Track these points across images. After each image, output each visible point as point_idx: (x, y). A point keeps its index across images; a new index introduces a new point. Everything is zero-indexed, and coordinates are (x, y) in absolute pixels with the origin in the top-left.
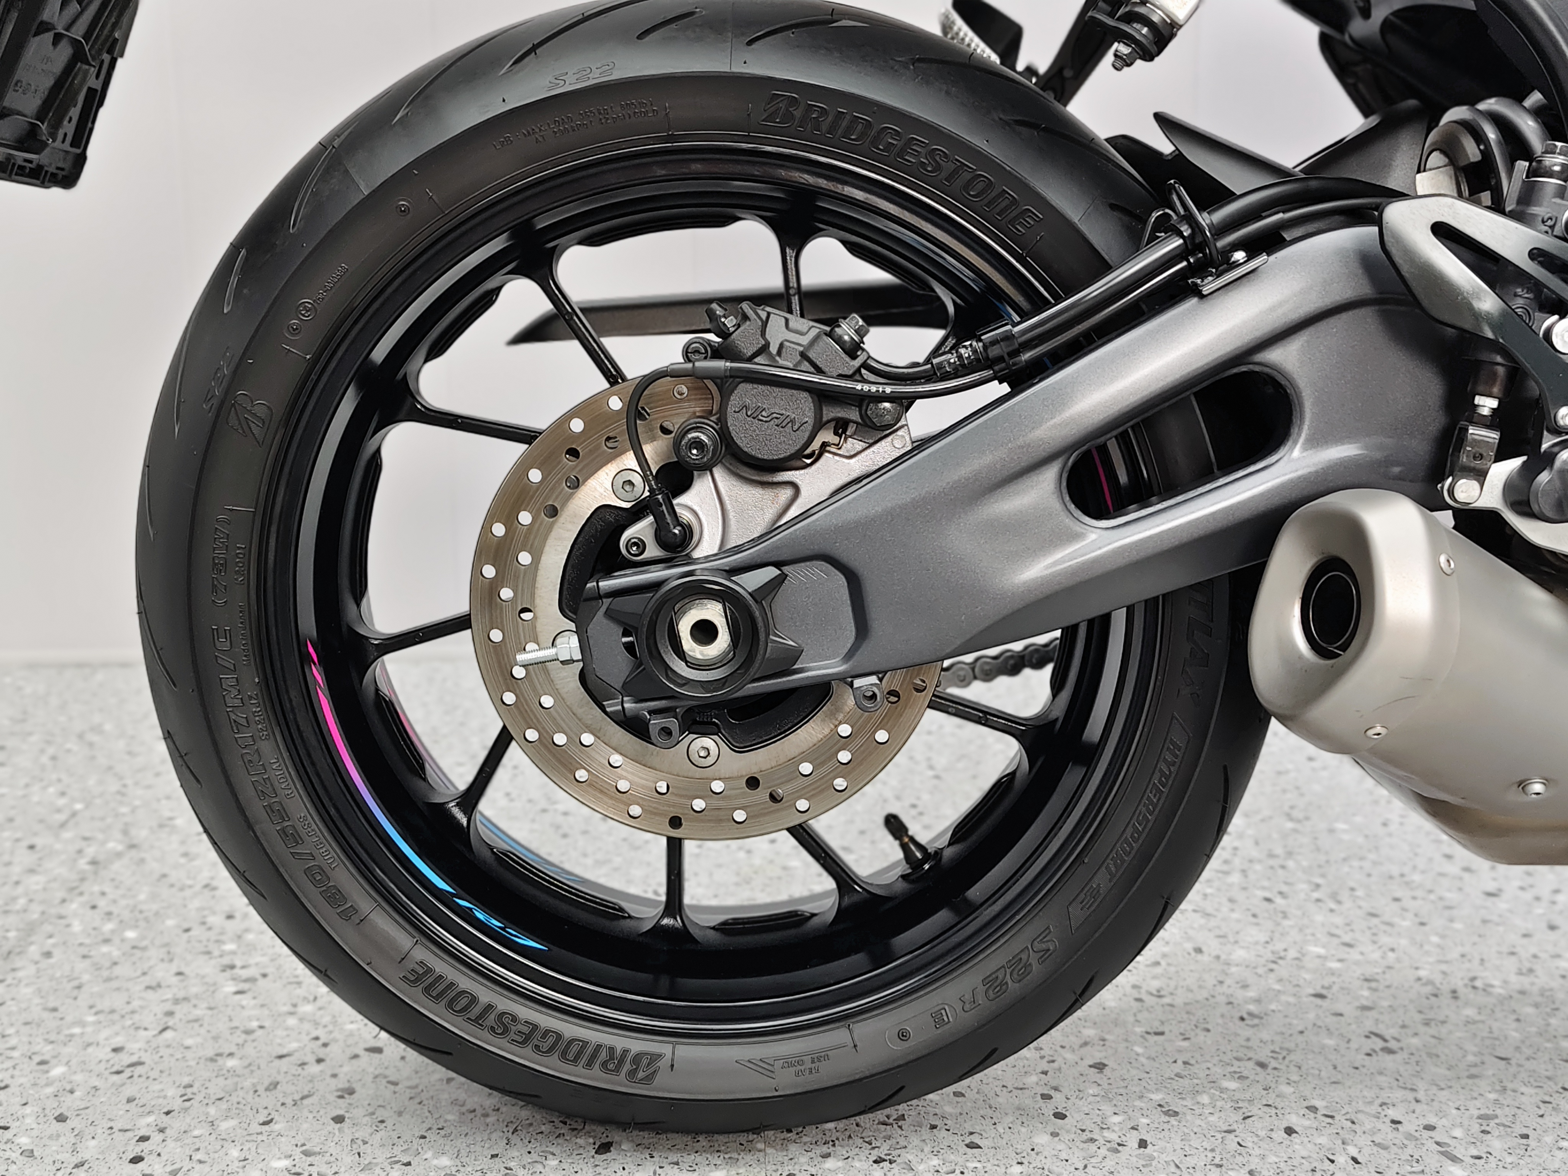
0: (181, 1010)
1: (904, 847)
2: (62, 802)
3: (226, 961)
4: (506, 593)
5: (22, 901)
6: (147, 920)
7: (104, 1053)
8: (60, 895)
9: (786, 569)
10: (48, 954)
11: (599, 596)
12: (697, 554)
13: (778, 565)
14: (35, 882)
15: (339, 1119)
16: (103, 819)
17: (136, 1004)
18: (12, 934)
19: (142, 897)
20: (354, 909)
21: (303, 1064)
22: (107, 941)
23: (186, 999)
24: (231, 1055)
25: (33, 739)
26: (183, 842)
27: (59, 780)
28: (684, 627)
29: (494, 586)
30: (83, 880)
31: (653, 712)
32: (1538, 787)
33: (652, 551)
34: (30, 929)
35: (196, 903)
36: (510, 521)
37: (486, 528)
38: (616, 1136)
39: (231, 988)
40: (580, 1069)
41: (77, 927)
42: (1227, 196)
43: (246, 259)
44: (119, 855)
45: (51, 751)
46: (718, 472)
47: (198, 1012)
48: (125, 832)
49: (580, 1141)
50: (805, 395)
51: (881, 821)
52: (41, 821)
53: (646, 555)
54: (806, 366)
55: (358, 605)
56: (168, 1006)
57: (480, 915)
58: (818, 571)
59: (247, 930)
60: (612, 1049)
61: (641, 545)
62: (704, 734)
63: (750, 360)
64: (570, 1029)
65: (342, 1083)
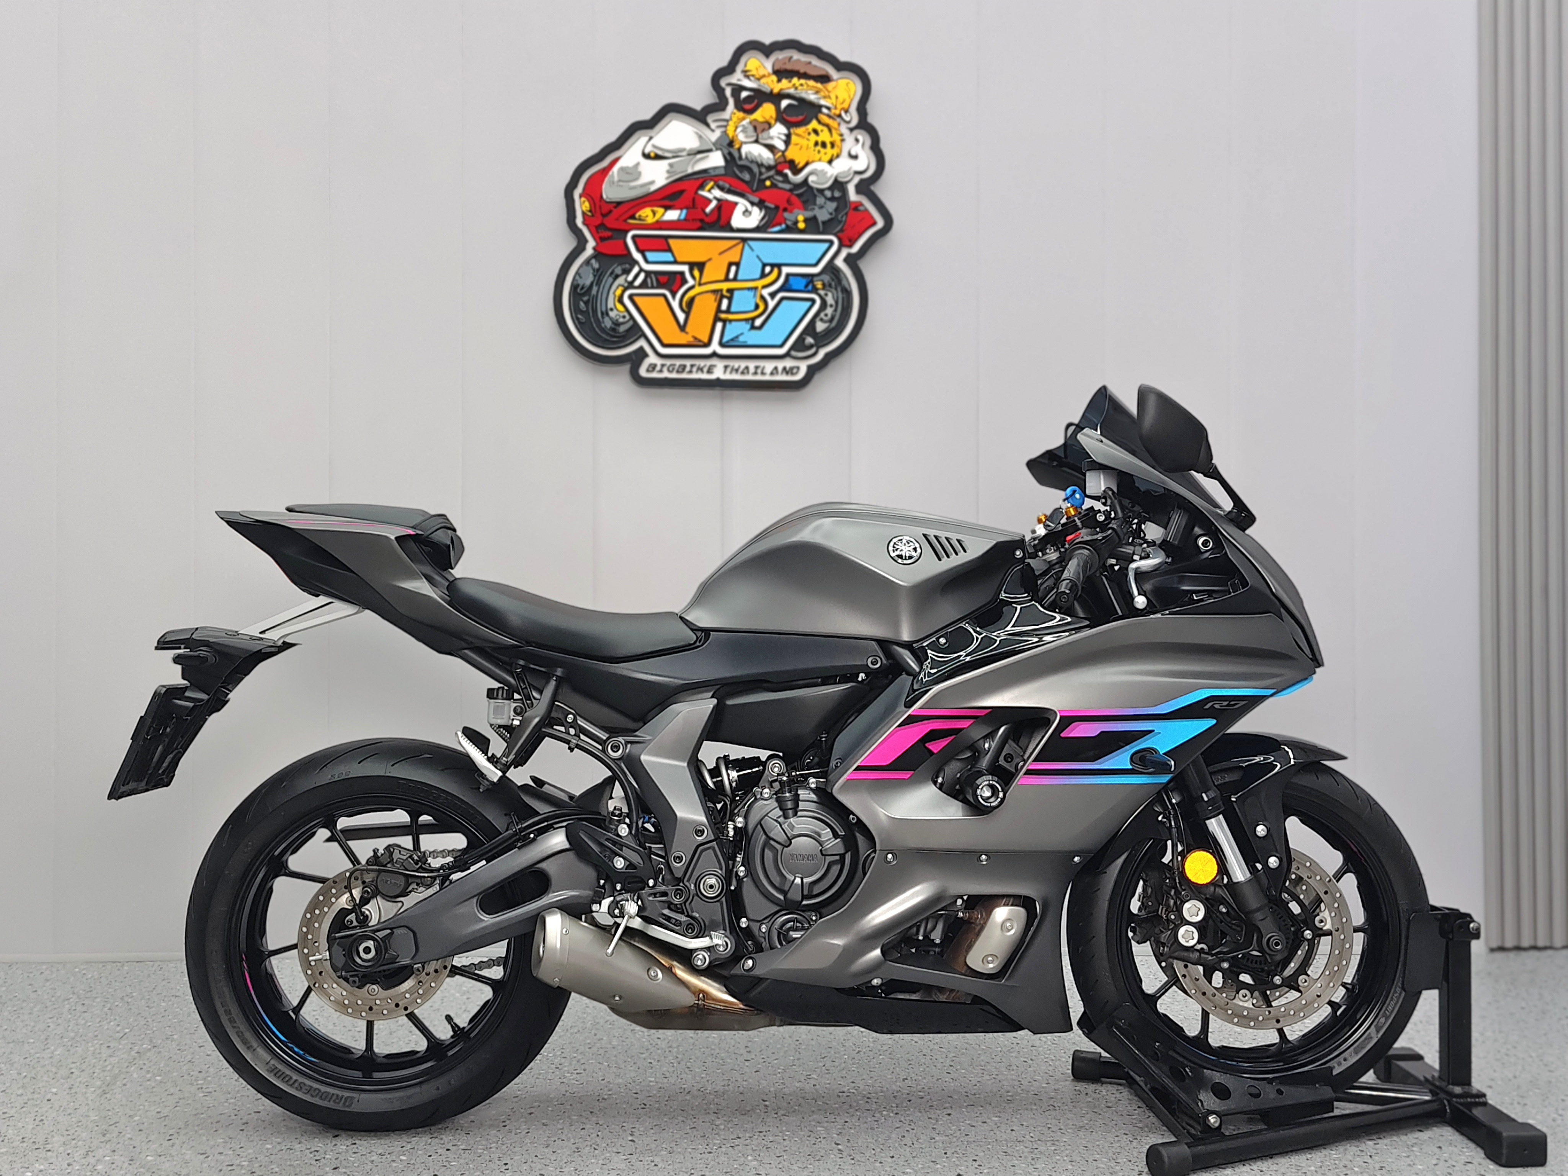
0: (182, 1101)
1: (452, 1026)
2: (118, 1028)
3: (199, 1086)
4: (310, 937)
5: (109, 1068)
6: (165, 1073)
7: (154, 1113)
8: (126, 1065)
9: (394, 930)
10: (125, 1085)
11: (336, 939)
12: (370, 924)
13: (391, 929)
14: (114, 1060)
15: (242, 1130)
16: (140, 1036)
17: (163, 1100)
18: (108, 1078)
19: (162, 1065)
20: (252, 1046)
21: (230, 1116)
22: (149, 1080)
23: (183, 1098)
24: (202, 1114)
25: (98, 1000)
26: (178, 1045)
27: (115, 1019)
28: (361, 949)
29: (306, 934)
30: (134, 1059)
31: (351, 976)
32: (617, 998)
33: (355, 923)
34: (115, 1077)
35: (185, 1067)
36: (312, 913)
37: (305, 915)
38: (340, 1132)
39: (202, 1095)
40: (326, 1102)
41: (135, 1075)
42: (538, 814)
43: (232, 828)
44: (150, 1050)
45: (109, 1006)
46: (379, 898)
47: (189, 1102)
48: (151, 1041)
49: (328, 1134)
50: (401, 876)
51: (444, 1017)
52: (111, 1037)
53: (353, 925)
54: (402, 868)
55: (262, 939)
56: (177, 1100)
57: (296, 1049)
58: (403, 931)
59: (208, 1077)
60: (337, 1095)
61: (352, 922)
62: (373, 984)
63: (385, 866)
64: (323, 1088)
65: (244, 1121)
